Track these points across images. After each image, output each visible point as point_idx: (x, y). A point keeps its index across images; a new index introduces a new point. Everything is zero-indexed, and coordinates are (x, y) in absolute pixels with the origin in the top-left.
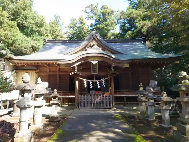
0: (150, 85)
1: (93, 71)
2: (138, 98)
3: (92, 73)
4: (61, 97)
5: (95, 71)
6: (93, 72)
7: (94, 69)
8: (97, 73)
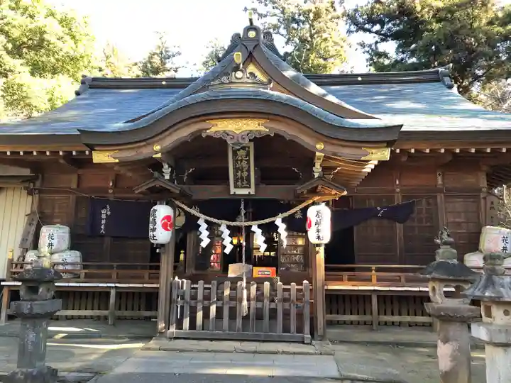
0: (481, 247)
1: (236, 180)
2: (429, 300)
3: (233, 190)
4: (113, 285)
5: (242, 178)
6: (236, 187)
7: (239, 174)
8: (252, 191)
